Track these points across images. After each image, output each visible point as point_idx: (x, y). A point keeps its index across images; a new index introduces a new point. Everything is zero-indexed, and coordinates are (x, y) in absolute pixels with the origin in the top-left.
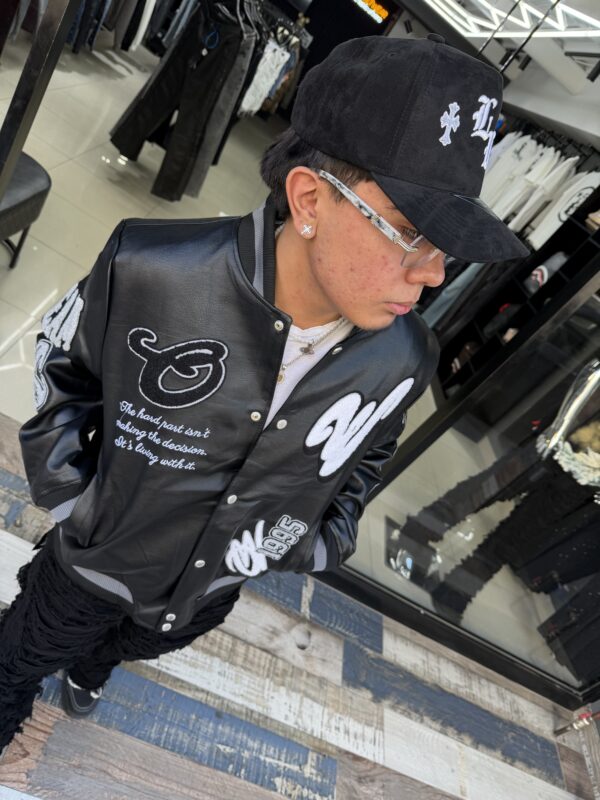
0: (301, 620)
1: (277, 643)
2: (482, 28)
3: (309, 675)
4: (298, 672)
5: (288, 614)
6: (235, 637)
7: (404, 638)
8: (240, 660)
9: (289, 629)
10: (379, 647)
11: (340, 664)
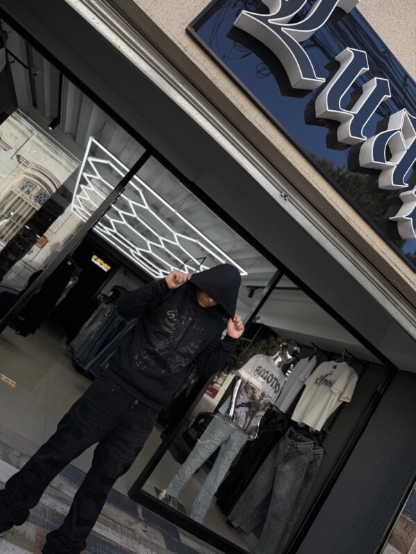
0: (141, 521)
1: (132, 527)
2: (165, 274)
3: (151, 543)
4: (146, 541)
5: (134, 517)
6: (114, 521)
7: (189, 537)
8: (120, 530)
9: (137, 523)
10: (179, 539)
11: (164, 541)
